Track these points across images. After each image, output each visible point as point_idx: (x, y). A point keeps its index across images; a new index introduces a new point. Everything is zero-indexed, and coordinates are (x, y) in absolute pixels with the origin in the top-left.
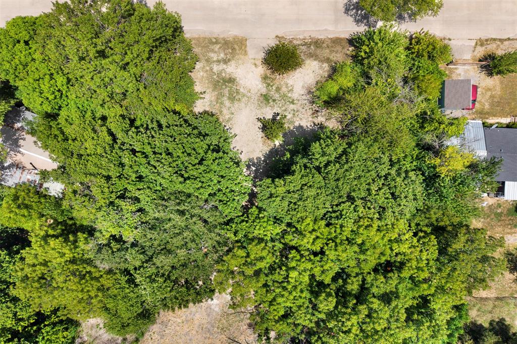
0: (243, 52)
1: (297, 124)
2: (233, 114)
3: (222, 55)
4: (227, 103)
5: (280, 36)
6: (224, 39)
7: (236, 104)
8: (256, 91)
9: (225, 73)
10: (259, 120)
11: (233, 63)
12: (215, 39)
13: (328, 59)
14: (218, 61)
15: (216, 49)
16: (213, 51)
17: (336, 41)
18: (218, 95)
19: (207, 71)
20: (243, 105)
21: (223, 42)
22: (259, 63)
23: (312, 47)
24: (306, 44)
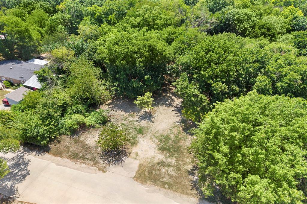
0: (142, 167)
1: (127, 114)
2: (170, 130)
3: (163, 170)
4: (172, 136)
5: (101, 172)
6: (156, 184)
7: (165, 134)
8: (146, 137)
9: (166, 155)
10: (152, 122)
11: (156, 160)
12: (164, 187)
14: (169, 165)
15: (167, 177)
16: (171, 177)
17: (58, 154)
18: (178, 143)
19: (182, 161)
20: (160, 132)
21: (158, 182)
22: (133, 155)
23: (81, 155)
24: (84, 159)
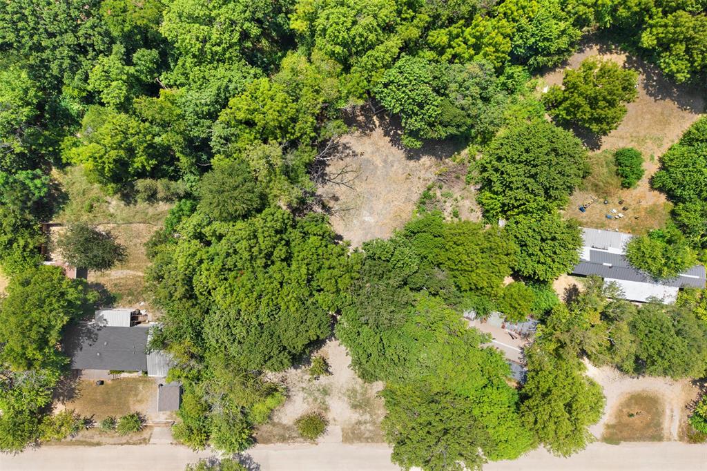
0: (345, 431)
1: (299, 371)
2: (353, 379)
3: (362, 428)
4: (358, 387)
5: (314, 445)
6: (361, 442)
7: (350, 386)
8: (334, 398)
9: (360, 414)
10: (331, 374)
11: (354, 421)
12: (368, 442)
13: (274, 426)
14: (365, 423)
15: (368, 433)
16: (370, 431)
17: (267, 441)
18: (366, 394)
19: (375, 414)
20: (345, 386)
21: (362, 439)
22: (332, 422)
23: (287, 436)
24: (293, 438)
